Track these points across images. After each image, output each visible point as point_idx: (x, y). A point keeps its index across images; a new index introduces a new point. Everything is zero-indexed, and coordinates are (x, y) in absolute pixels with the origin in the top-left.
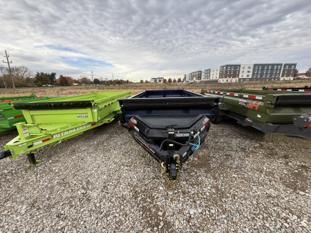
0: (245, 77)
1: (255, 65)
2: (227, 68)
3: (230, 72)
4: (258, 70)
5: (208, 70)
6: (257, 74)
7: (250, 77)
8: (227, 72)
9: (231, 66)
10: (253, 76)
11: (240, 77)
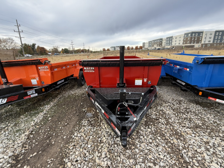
0: (207, 42)
1: (216, 32)
2: (192, 35)
3: (195, 38)
4: (218, 36)
5: (170, 38)
6: (218, 39)
7: (211, 42)
8: (191, 38)
9: (195, 33)
10: (214, 41)
11: (203, 42)
